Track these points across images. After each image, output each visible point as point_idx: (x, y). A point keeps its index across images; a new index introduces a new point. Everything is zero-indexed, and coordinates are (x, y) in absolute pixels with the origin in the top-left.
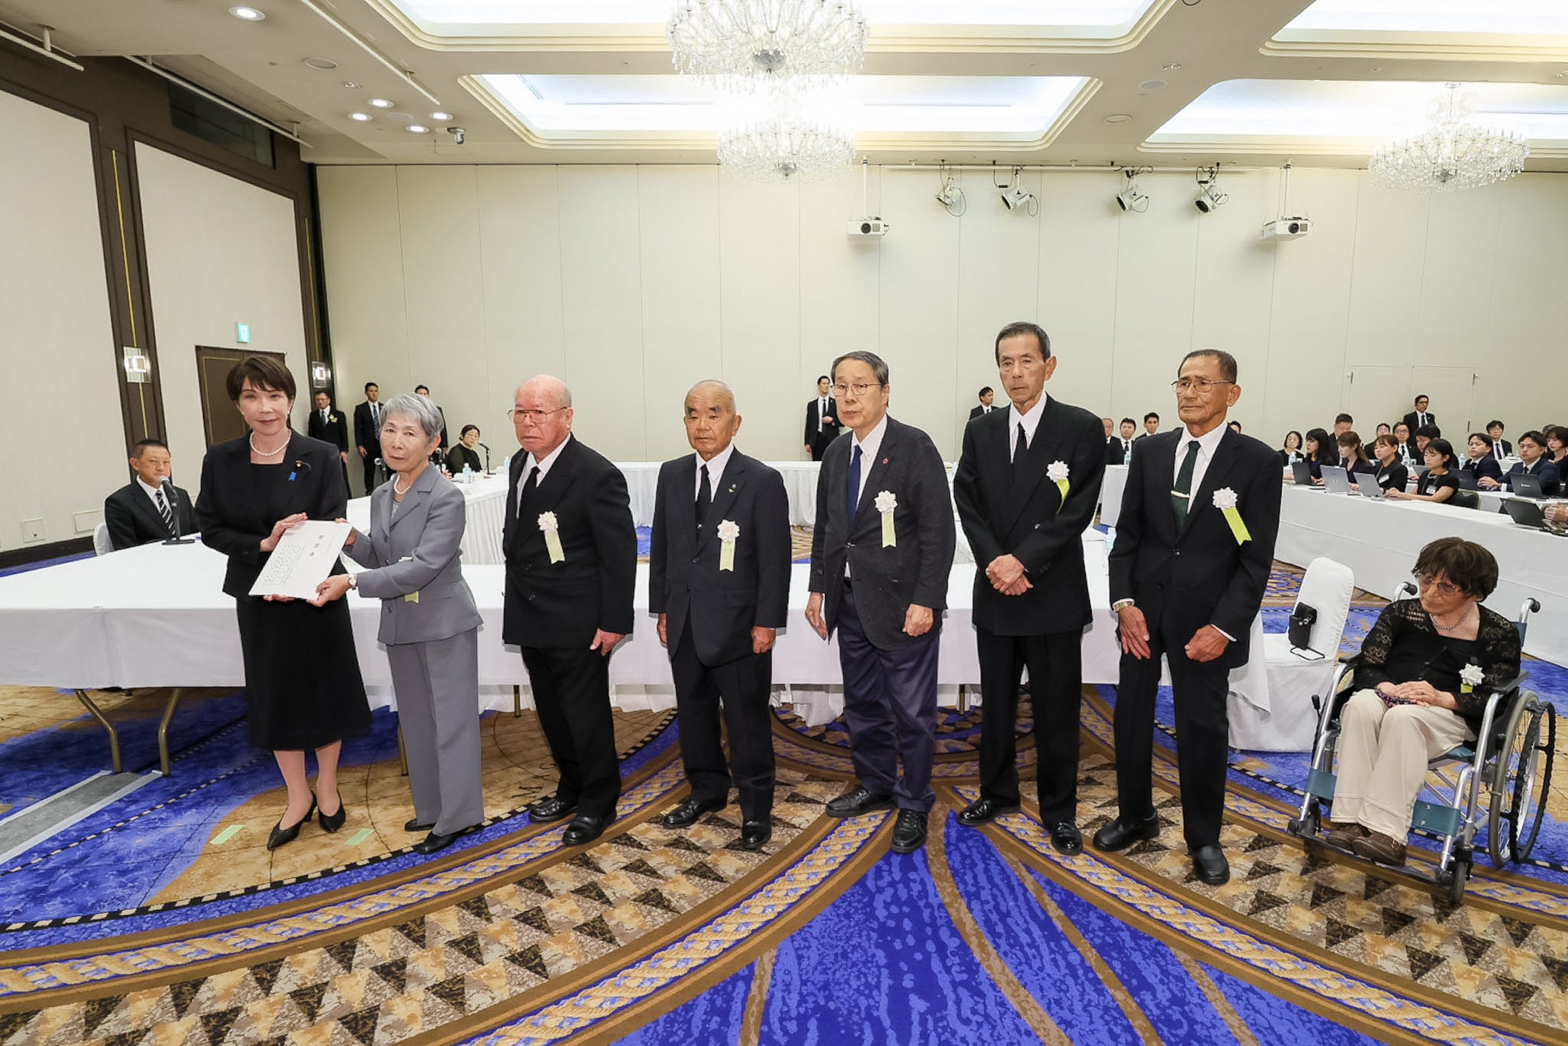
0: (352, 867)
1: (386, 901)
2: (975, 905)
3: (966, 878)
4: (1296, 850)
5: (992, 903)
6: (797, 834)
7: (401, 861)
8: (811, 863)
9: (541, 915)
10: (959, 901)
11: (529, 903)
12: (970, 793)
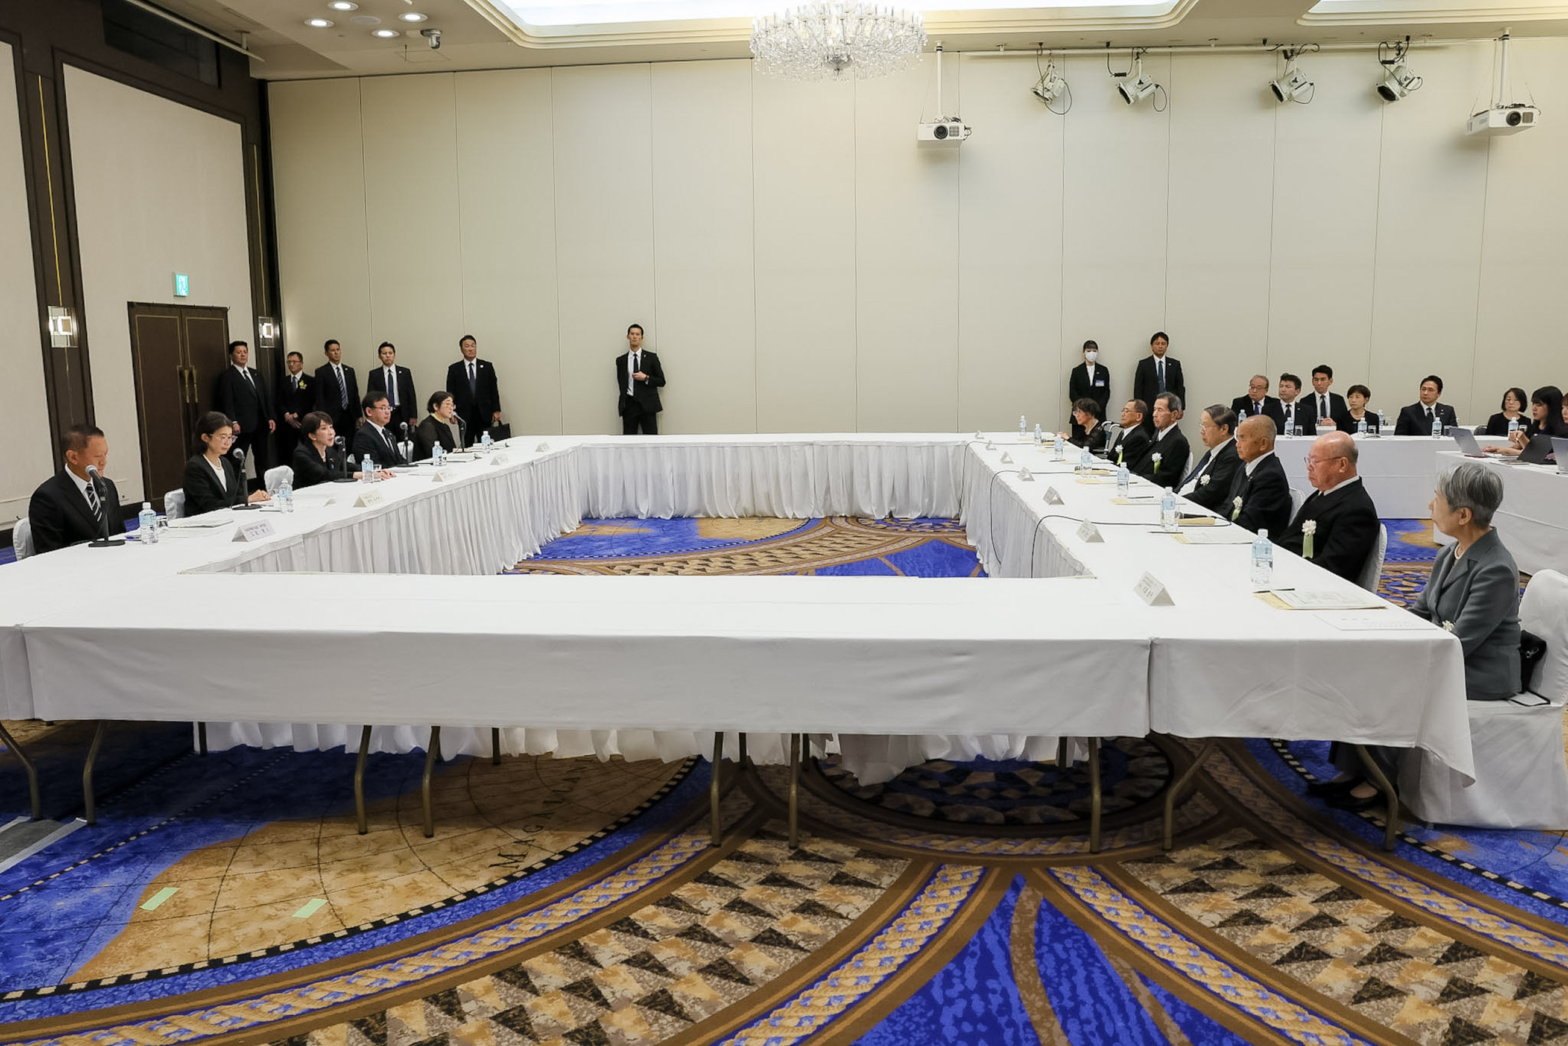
0: (301, 945)
1: (345, 989)
2: (1073, 1025)
3: (1061, 988)
4: (1509, 965)
5: (1095, 1023)
6: (843, 927)
7: (358, 940)
8: (861, 964)
9: (524, 1017)
10: (1052, 1019)
11: (509, 1000)
12: (1070, 878)
